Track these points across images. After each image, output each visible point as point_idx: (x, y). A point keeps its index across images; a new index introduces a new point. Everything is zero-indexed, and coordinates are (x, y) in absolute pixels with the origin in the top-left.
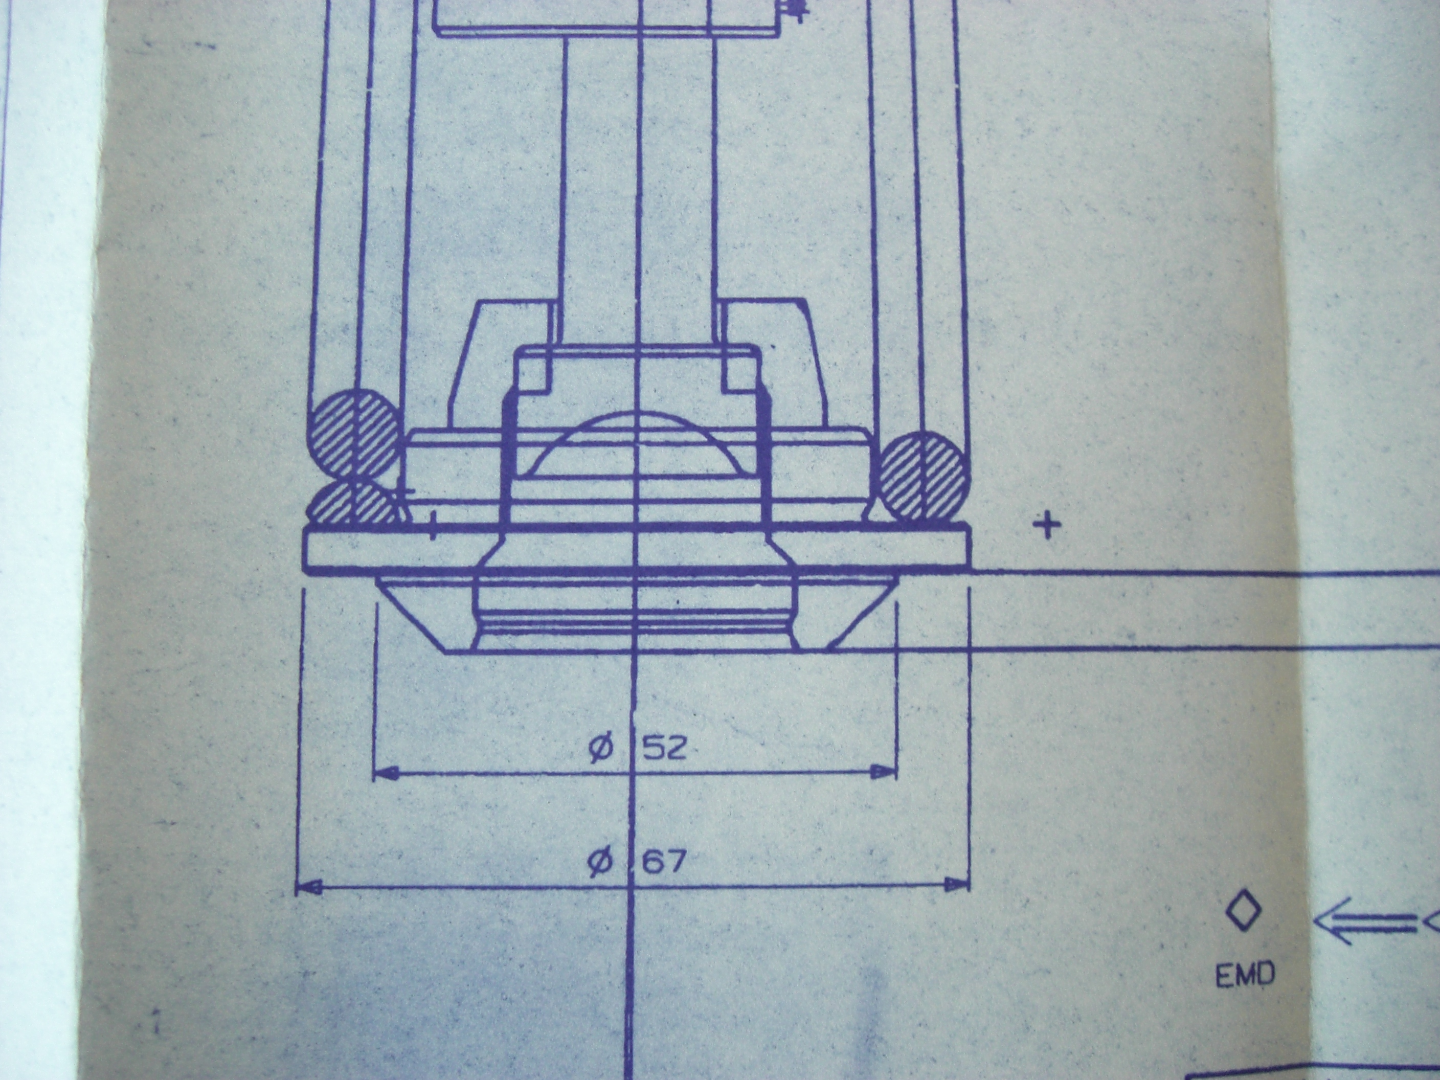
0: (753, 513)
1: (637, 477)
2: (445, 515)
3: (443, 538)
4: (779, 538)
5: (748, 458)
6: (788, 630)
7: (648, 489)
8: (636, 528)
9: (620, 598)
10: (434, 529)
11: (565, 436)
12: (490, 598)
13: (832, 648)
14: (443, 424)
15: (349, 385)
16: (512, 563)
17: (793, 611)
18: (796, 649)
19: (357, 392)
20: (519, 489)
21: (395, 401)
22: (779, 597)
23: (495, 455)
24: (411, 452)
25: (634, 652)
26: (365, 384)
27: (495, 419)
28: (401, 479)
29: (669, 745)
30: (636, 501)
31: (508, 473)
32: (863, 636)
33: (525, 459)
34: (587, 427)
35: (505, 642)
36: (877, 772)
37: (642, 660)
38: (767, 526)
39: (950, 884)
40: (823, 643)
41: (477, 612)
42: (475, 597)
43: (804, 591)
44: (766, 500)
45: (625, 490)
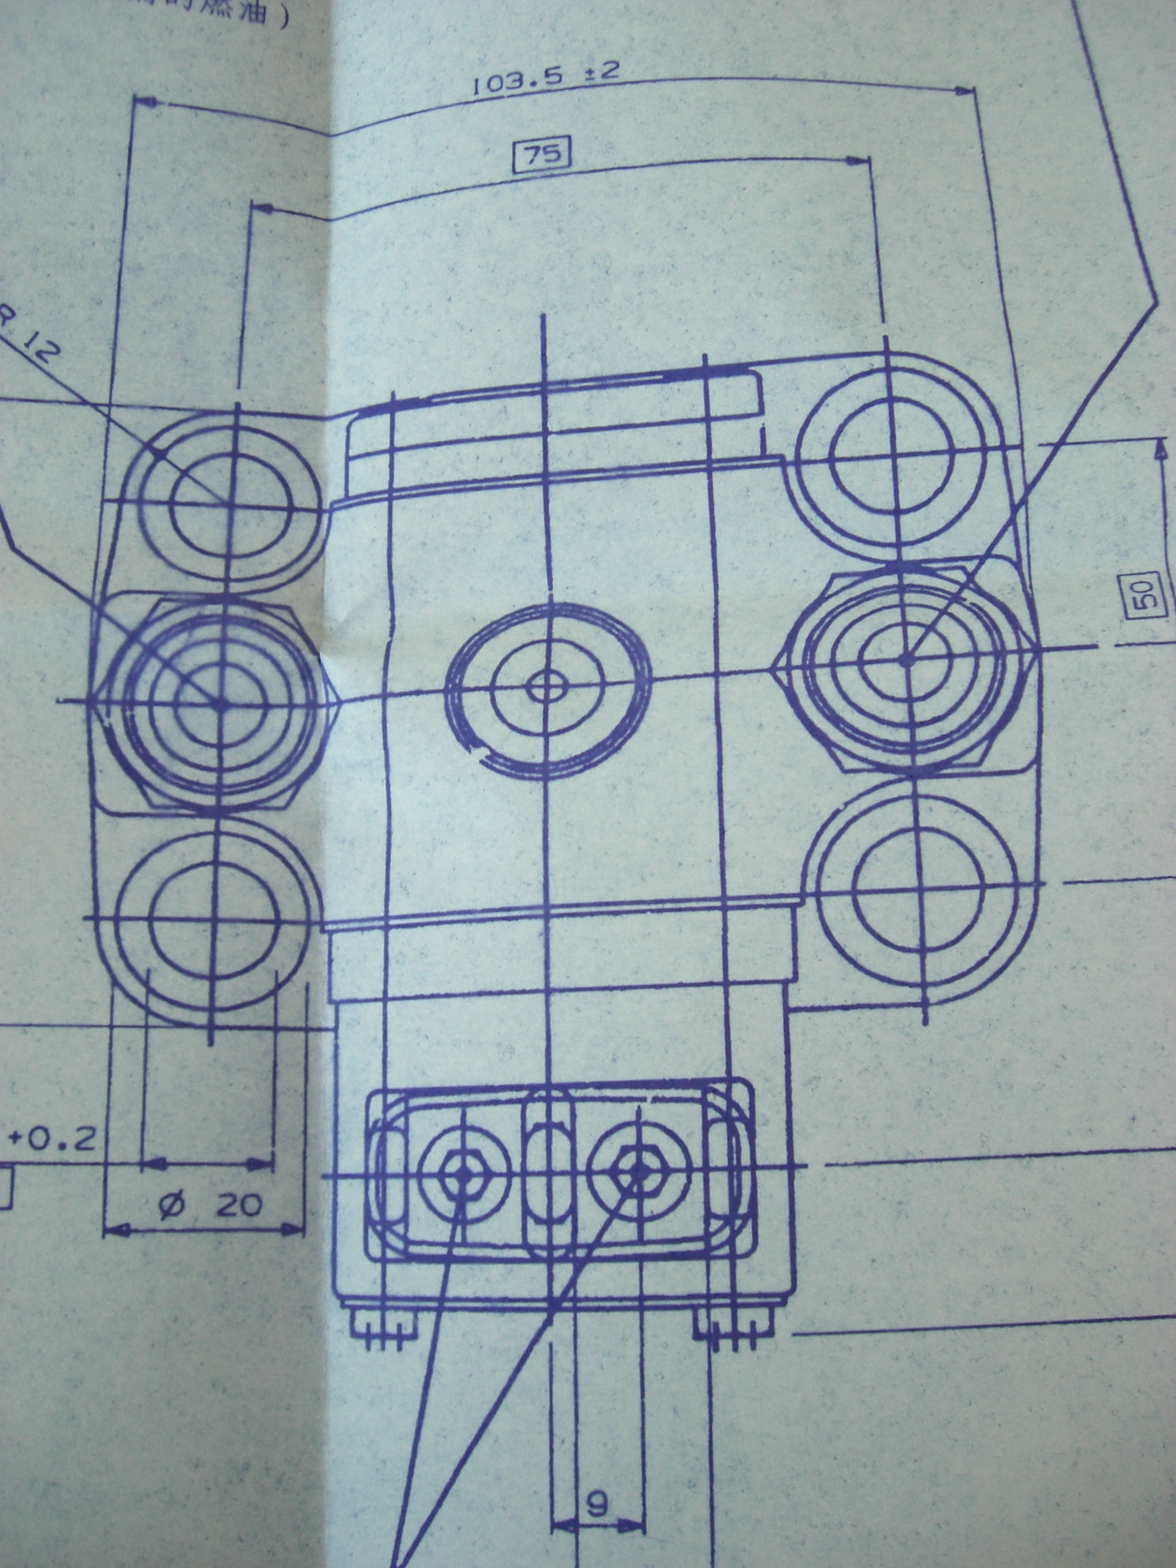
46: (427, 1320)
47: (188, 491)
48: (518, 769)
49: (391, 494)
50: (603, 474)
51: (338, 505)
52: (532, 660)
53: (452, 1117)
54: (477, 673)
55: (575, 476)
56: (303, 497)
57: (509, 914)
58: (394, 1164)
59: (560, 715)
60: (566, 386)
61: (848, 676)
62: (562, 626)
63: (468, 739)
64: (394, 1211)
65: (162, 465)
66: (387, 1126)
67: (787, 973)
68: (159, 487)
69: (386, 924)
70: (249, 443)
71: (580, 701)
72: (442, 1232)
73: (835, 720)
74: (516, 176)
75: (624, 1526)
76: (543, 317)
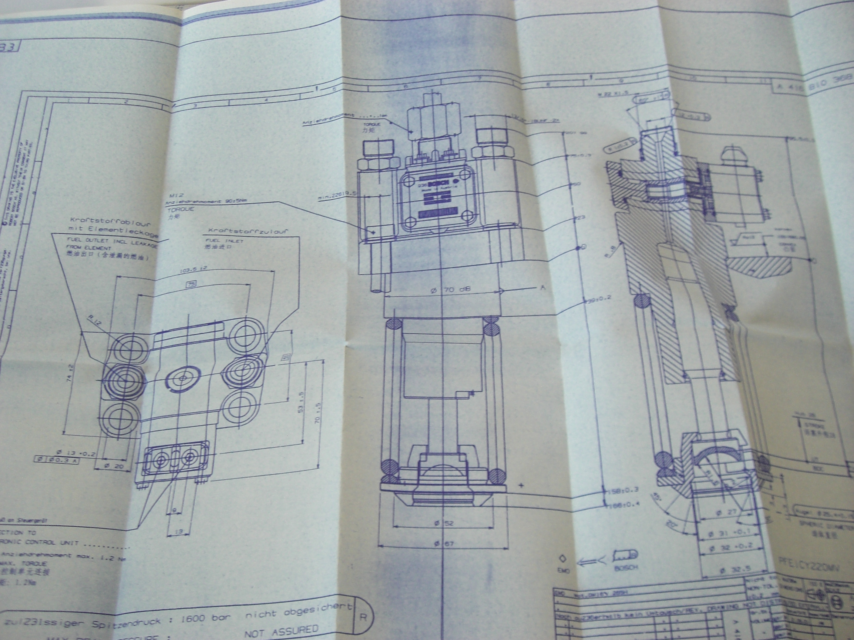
0: (465, 482)
1: (443, 476)
2: (407, 482)
3: (407, 486)
4: (471, 487)
5: (464, 473)
6: (472, 502)
7: (445, 478)
8: (443, 485)
9: (440, 497)
10: (405, 484)
11: (429, 469)
12: (416, 497)
13: (481, 506)
14: (406, 466)
15: (388, 458)
16: (420, 490)
17: (473, 499)
18: (474, 506)
19: (390, 460)
20: (421, 478)
21: (397, 461)
22: (470, 497)
23: (416, 472)
24: (401, 471)
25: (443, 507)
26: (392, 458)
27: (416, 465)
28: (399, 476)
29: (450, 523)
30: (443, 480)
31: (419, 475)
32: (486, 504)
33: (422, 473)
34: (434, 467)
35: (419, 504)
36: (490, 528)
37: (445, 508)
38: (468, 485)
39: (505, 549)
40: (479, 505)
41: (413, 499)
42: (413, 497)
43: (475, 496)
44: (468, 480)
45: (441, 478)
46: (151, 484)
47: (123, 348)
48: (176, 392)
49: (161, 348)
50: (196, 342)
51: (151, 350)
52: (182, 374)
53: (160, 451)
54: (171, 377)
55: (192, 343)
56: (145, 349)
57: (172, 416)
58: (149, 460)
59: (184, 382)
60: (192, 327)
61: (233, 373)
62: (188, 369)
63: (168, 387)
64: (148, 467)
65: (119, 343)
66: (148, 454)
67: (216, 422)
68: (118, 347)
69: (151, 419)
70: (135, 339)
71: (187, 380)
72: (156, 470)
73: (229, 380)
74: (187, 289)
75: (178, 513)
76: (189, 315)
